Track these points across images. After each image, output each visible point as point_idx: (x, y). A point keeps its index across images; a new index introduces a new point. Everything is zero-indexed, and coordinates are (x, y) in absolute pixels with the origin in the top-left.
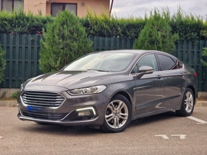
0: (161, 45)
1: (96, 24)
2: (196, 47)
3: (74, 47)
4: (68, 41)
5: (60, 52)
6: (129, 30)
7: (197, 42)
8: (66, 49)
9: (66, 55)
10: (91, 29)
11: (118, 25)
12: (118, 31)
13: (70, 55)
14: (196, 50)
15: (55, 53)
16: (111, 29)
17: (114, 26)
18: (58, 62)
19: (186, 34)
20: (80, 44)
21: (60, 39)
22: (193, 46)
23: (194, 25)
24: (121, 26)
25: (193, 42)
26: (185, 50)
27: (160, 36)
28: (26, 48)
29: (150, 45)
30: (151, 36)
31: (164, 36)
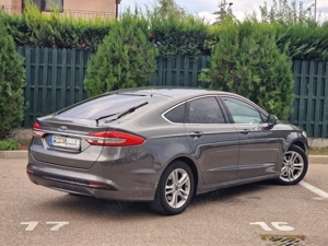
0: (127, 66)
1: (39, 27)
2: (195, 66)
6: (90, 39)
7: (197, 58)
10: (30, 35)
11: (73, 29)
12: (73, 39)
14: (195, 71)
16: (63, 35)
17: (67, 31)
19: (179, 45)
22: (191, 64)
23: (192, 32)
24: (77, 31)
25: (191, 59)
26: (178, 70)
29: (111, 66)
30: (113, 51)
31: (134, 53)
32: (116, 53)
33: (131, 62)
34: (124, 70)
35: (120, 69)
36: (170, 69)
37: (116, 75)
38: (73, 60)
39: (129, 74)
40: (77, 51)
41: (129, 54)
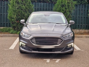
0: (67, 7)
3: (23, 8)
4: (21, 5)
5: (16, 10)
7: (87, 5)
8: (19, 9)
9: (19, 12)
13: (21, 12)
14: (86, 9)
15: (14, 11)
18: (15, 15)
19: (81, 1)
20: (27, 7)
21: (16, 4)
22: (85, 7)
25: (85, 5)
26: (81, 9)
27: (66, 3)
28: (4, 8)
29: (61, 7)
30: (62, 3)
31: (69, 3)
32: (63, 3)
33: (68, 6)
34: (66, 8)
35: (64, 8)
36: (78, 9)
37: (63, 10)
38: (48, 7)
39: (67, 10)
40: (49, 3)
41: (67, 3)
